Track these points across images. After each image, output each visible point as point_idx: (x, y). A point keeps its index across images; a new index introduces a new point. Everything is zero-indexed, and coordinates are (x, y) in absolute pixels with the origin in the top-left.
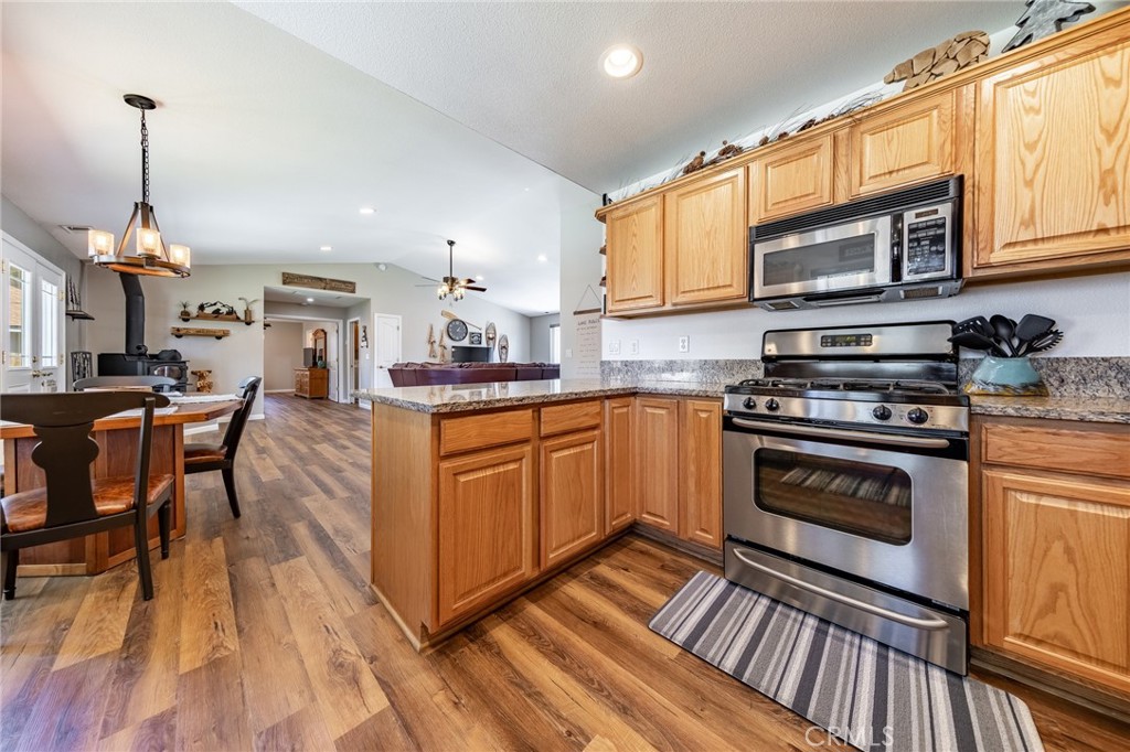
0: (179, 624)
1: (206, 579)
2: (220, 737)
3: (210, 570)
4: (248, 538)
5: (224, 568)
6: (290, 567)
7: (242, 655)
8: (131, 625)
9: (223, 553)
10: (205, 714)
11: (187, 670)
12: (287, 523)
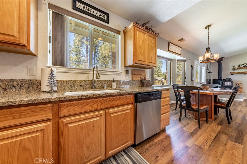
0: (201, 136)
1: (211, 132)
2: (192, 159)
3: (213, 131)
4: (228, 130)
5: (217, 133)
6: (235, 144)
7: (207, 151)
8: (194, 130)
9: (219, 130)
10: (193, 153)
11: (196, 144)
12: (245, 133)
